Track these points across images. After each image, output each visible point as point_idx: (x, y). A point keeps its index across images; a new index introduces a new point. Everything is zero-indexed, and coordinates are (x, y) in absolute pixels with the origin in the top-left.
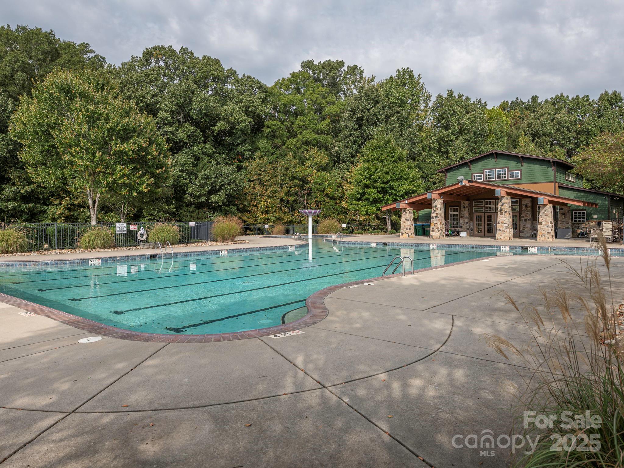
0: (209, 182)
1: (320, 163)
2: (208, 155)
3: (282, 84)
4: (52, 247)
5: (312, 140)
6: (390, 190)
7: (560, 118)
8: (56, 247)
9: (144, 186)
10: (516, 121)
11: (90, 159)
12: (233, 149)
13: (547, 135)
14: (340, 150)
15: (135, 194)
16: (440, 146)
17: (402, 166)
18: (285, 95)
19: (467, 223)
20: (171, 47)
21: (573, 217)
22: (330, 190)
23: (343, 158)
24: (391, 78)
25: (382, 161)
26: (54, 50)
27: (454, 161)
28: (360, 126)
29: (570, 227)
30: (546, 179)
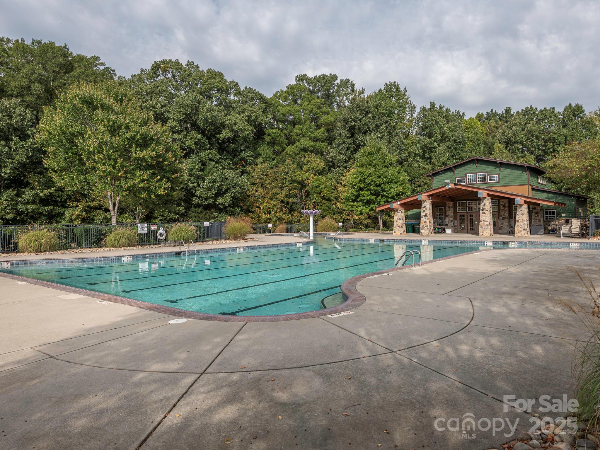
0: (216, 186)
1: (317, 168)
2: (214, 161)
3: (280, 96)
4: (80, 246)
5: (309, 147)
6: (382, 192)
7: (530, 128)
8: (84, 246)
9: (162, 190)
10: (491, 130)
11: (112, 165)
12: (237, 155)
13: (519, 143)
14: (334, 156)
15: (153, 197)
16: (424, 152)
17: (393, 170)
18: (283, 106)
19: (452, 221)
20: (178, 61)
21: (545, 215)
22: (326, 193)
23: (337, 163)
24: (380, 90)
25: (374, 166)
26: (68, 63)
27: (437, 166)
28: (353, 135)
29: (542, 224)
30: (521, 182)
